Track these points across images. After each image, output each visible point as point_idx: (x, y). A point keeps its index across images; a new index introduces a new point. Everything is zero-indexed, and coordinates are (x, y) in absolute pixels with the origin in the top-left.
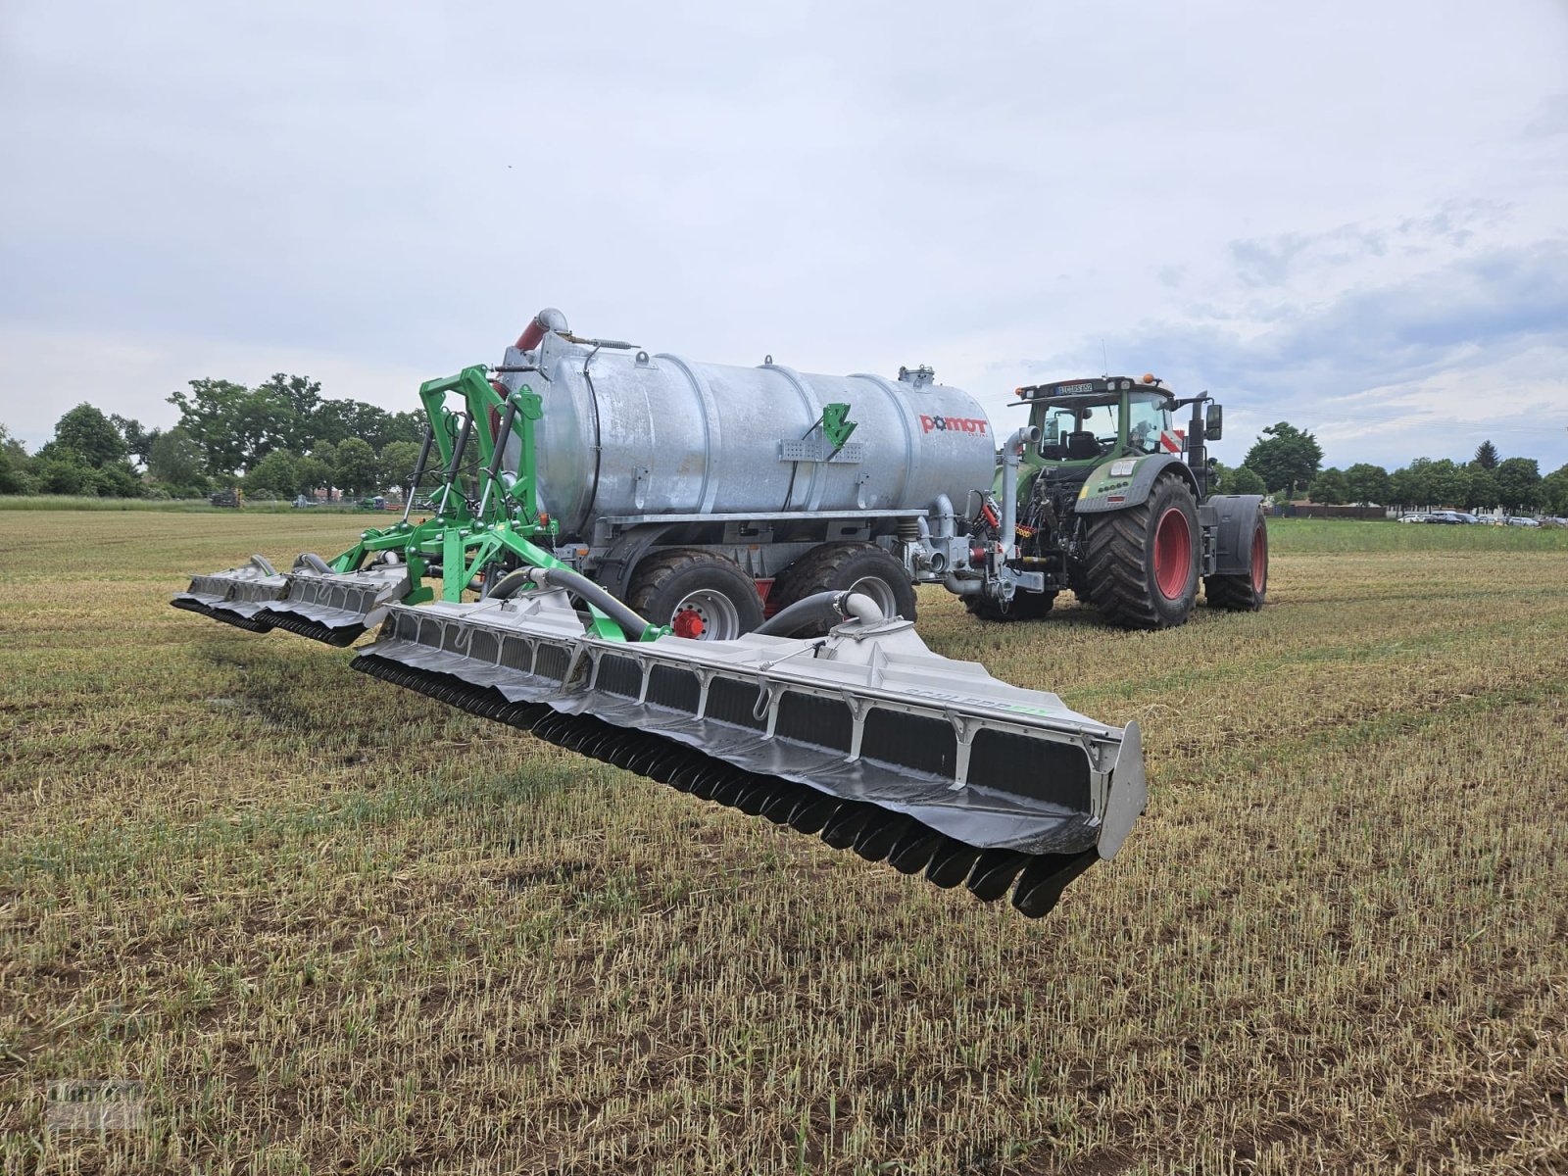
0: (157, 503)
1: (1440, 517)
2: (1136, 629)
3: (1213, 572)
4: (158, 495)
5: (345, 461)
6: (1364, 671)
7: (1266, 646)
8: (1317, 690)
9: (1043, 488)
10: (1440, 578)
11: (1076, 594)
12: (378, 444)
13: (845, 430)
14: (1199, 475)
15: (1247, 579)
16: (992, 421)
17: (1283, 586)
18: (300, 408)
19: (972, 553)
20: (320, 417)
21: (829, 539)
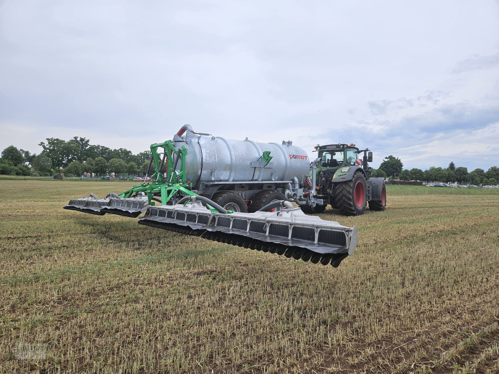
0: (36, 178)
1: (438, 185)
2: (349, 216)
3: (371, 199)
4: (35, 175)
5: (97, 165)
6: (412, 227)
7: (386, 220)
8: (400, 231)
9: (323, 175)
10: (436, 202)
11: (332, 206)
12: (108, 159)
13: (269, 158)
14: (366, 172)
15: (380, 202)
16: (309, 156)
17: (391, 204)
18: (82, 148)
19: (304, 193)
20: (89, 151)
21: (264, 189)
